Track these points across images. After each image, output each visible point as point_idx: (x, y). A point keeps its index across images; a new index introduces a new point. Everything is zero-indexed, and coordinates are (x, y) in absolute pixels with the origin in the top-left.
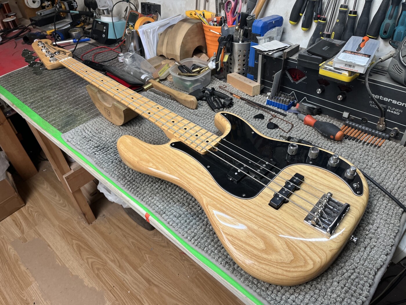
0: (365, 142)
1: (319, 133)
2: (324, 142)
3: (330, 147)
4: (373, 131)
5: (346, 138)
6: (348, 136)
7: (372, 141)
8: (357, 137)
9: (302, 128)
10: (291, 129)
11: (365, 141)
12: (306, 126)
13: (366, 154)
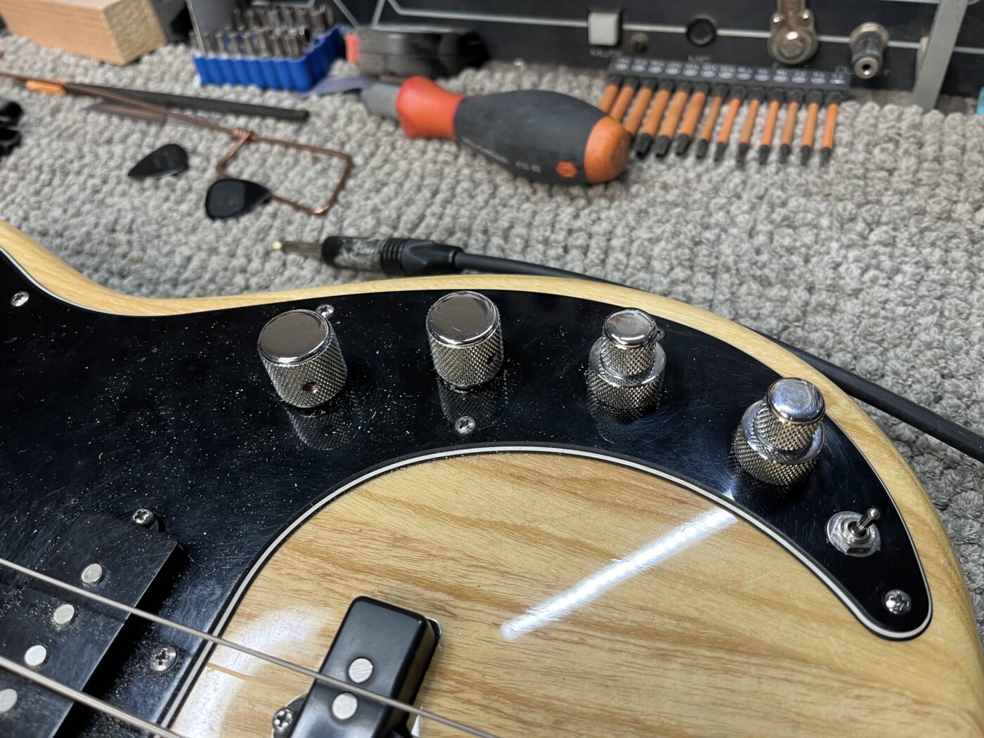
0: (744, 148)
1: (495, 167)
2: (534, 214)
3: (570, 232)
4: (763, 76)
5: (642, 156)
6: (650, 141)
7: (778, 132)
8: (696, 129)
9: (403, 165)
10: (342, 186)
11: (744, 140)
12: (420, 143)
13: (776, 217)
